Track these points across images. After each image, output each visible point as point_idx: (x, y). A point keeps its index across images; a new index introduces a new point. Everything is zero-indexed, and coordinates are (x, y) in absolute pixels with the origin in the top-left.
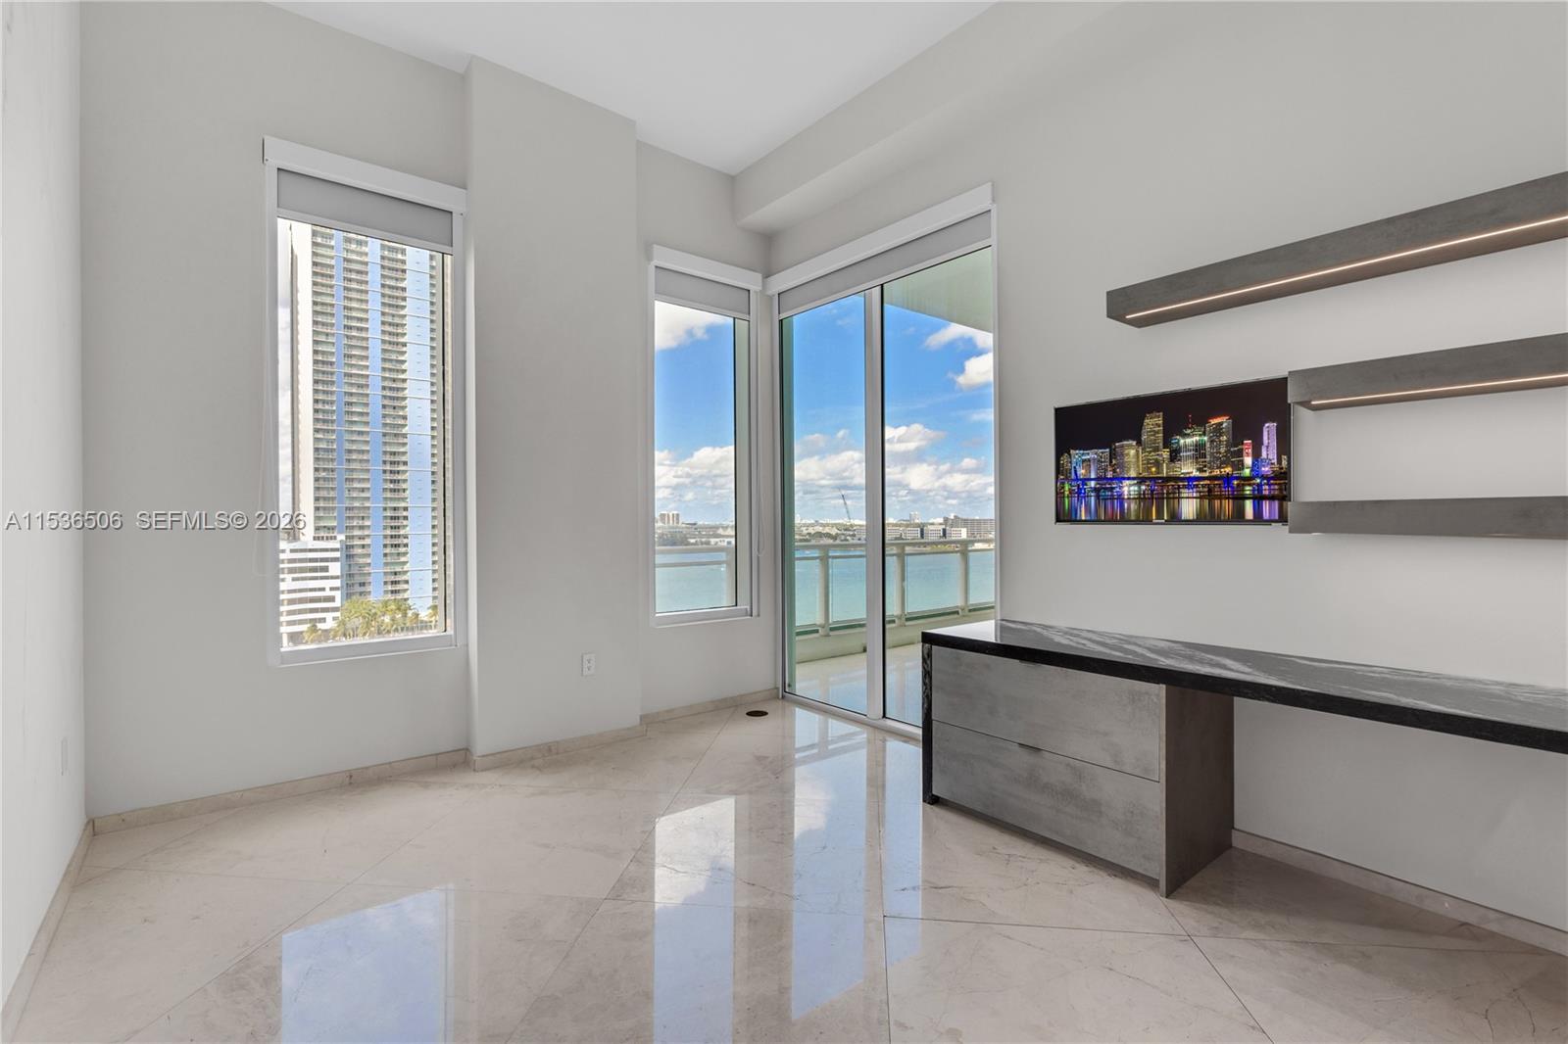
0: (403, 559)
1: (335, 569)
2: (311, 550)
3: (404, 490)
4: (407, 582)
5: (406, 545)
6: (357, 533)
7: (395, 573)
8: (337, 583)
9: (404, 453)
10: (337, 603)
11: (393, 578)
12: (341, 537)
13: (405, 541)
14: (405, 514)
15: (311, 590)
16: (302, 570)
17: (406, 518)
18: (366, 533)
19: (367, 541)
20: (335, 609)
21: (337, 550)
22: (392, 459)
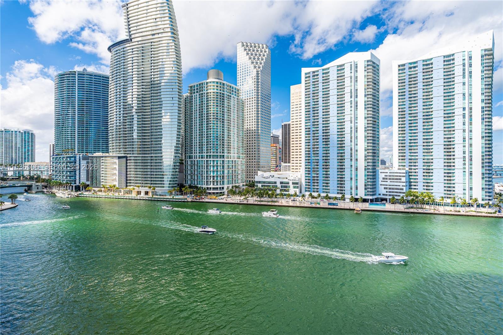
0: (431, 178)
1: (404, 179)
2: (396, 173)
3: (432, 152)
4: (432, 186)
5: (432, 173)
6: (413, 167)
7: (428, 183)
8: (404, 184)
9: (432, 139)
10: (404, 191)
11: (427, 184)
12: (407, 169)
13: (432, 171)
14: (432, 161)
15: (396, 186)
16: (393, 179)
17: (432, 162)
18: (416, 168)
19: (417, 171)
20: (404, 193)
21: (404, 173)
22: (427, 141)
